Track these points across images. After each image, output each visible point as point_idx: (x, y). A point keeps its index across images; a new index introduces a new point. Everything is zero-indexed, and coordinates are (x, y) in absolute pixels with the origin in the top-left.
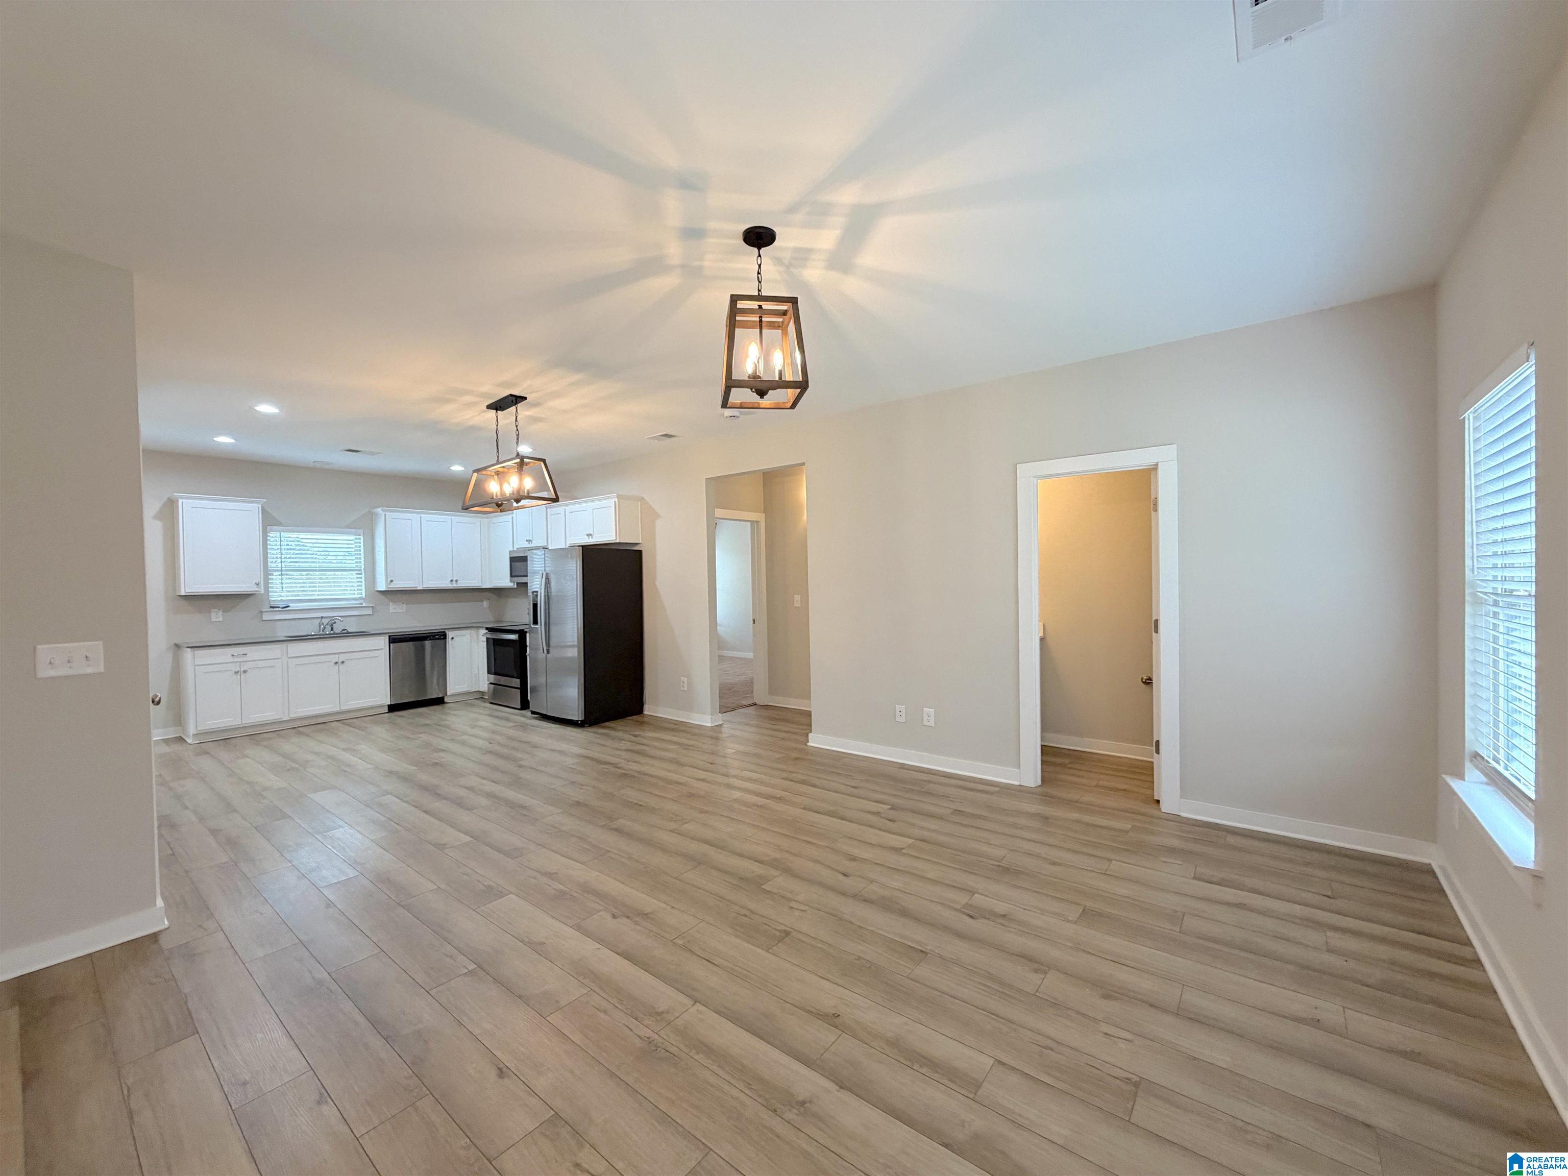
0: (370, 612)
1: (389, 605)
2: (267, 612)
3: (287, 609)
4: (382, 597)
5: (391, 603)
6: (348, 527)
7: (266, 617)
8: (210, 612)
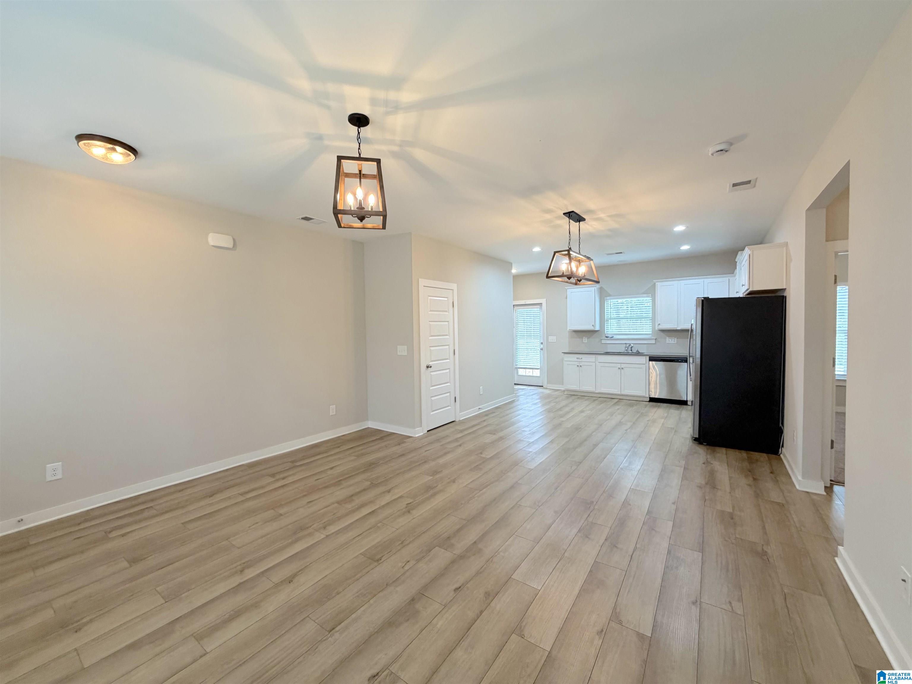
0: (653, 342)
1: (666, 338)
2: (604, 339)
3: (613, 338)
4: (662, 334)
5: (667, 338)
6: (644, 293)
7: (603, 342)
8: (582, 338)
